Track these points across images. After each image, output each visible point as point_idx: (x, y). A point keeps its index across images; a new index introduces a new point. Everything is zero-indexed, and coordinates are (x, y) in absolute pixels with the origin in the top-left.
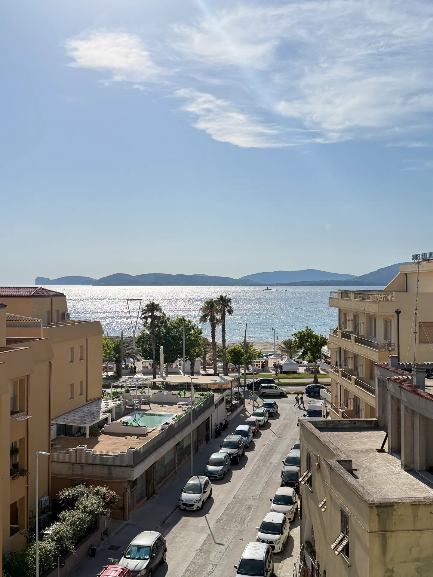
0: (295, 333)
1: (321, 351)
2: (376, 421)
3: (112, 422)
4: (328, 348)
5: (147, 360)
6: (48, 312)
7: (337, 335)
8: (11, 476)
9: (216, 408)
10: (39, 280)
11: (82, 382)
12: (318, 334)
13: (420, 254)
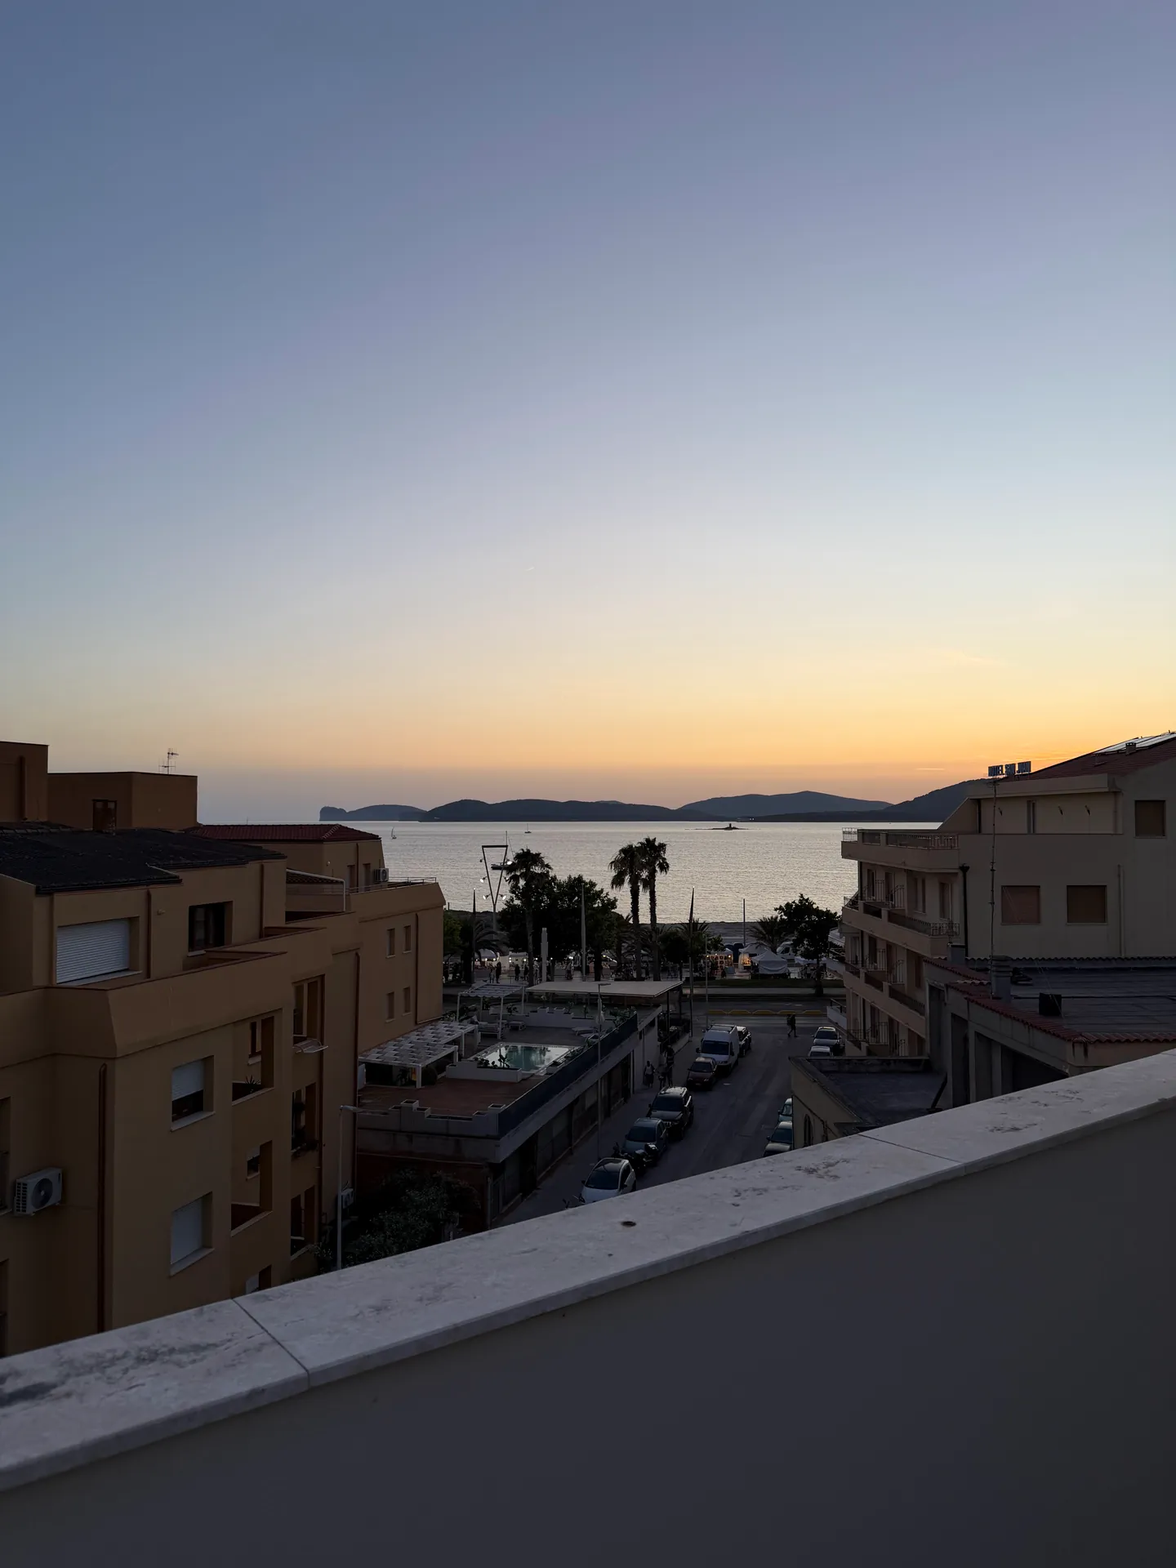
0: (781, 906)
1: (827, 937)
2: (925, 1060)
3: (460, 1060)
4: (840, 932)
5: (518, 954)
6: (351, 867)
7: (857, 908)
8: (292, 1149)
9: (640, 1038)
10: (327, 812)
11: (407, 990)
12: (823, 908)
13: (1002, 766)
